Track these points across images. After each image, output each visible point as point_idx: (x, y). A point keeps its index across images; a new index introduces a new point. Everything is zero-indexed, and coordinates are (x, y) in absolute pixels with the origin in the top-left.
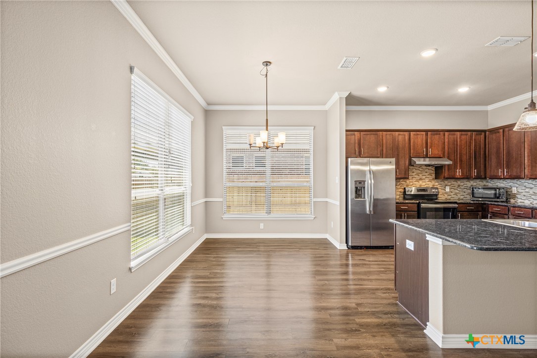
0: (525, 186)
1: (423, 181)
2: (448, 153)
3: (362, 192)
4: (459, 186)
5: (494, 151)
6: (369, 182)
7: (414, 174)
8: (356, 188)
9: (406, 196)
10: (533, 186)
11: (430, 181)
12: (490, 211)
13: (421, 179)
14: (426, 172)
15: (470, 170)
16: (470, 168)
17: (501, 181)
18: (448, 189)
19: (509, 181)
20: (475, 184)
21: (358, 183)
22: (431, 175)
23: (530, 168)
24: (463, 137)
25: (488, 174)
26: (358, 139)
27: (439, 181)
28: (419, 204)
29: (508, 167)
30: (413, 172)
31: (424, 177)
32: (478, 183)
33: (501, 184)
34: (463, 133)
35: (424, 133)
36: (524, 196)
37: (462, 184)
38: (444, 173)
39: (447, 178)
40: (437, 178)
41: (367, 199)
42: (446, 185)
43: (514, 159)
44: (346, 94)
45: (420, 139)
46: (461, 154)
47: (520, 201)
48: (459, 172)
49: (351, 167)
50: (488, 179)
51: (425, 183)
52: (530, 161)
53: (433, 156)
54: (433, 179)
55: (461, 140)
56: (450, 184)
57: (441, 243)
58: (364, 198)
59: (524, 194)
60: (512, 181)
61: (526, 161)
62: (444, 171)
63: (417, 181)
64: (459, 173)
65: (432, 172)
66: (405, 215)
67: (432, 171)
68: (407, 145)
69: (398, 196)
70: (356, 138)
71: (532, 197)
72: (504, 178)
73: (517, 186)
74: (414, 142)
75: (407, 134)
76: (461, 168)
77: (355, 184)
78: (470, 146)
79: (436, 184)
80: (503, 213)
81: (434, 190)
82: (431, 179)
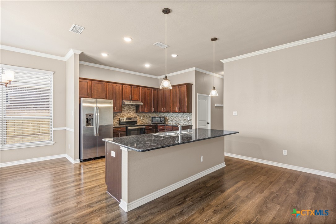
0: (171, 116)
1: (130, 114)
2: (142, 99)
3: (91, 121)
4: (147, 116)
5: (160, 99)
6: (96, 114)
7: (125, 110)
8: (87, 119)
9: (120, 123)
10: (173, 116)
11: (133, 114)
12: (158, 128)
13: (129, 113)
14: (131, 109)
16: (151, 107)
17: (163, 114)
18: (142, 118)
19: (165, 113)
20: (153, 115)
21: (88, 115)
23: (172, 108)
24: (148, 91)
25: (158, 111)
26: (90, 85)
27: (138, 114)
28: (127, 127)
29: (165, 107)
30: (125, 109)
31: (130, 111)
33: (163, 115)
34: (148, 89)
35: (130, 86)
37: (148, 115)
39: (141, 112)
40: (136, 112)
41: (95, 126)
42: (141, 116)
43: (167, 103)
44: (80, 52)
45: (128, 90)
46: (147, 99)
47: (169, 123)
49: (83, 104)
52: (172, 104)
53: (134, 100)
54: (135, 113)
55: (147, 92)
56: (142, 115)
57: (127, 150)
58: (93, 125)
59: (170, 119)
62: (139, 108)
63: (127, 114)
64: (146, 109)
65: (134, 109)
66: (119, 134)
67: (134, 108)
68: (121, 92)
69: (116, 123)
70: (89, 85)
71: (173, 121)
72: (164, 112)
73: (168, 116)
74: (125, 91)
75: (121, 85)
76: (147, 107)
77: (86, 116)
78: (151, 96)
79: (136, 115)
80: (163, 129)
81: (135, 119)
82: (134, 112)
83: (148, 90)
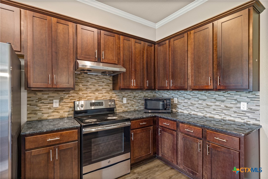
0: (184, 97)
1: (100, 92)
2: (124, 61)
4: (135, 97)
5: (161, 62)
7: (89, 84)
10: (190, 97)
11: (107, 92)
12: (160, 124)
13: (97, 90)
14: (103, 82)
15: (143, 81)
16: (143, 78)
17: (166, 92)
18: (125, 101)
19: (171, 92)
20: (147, 95)
22: (109, 86)
23: (193, 78)
24: (138, 45)
25: (157, 87)
27: (117, 92)
29: (173, 78)
30: (88, 81)
31: (101, 87)
32: (149, 94)
33: (166, 95)
34: (138, 41)
35: (95, 30)
36: (184, 106)
37: (137, 95)
38: (119, 83)
39: (122, 89)
40: (114, 89)
42: (124, 97)
43: (179, 70)
46: (135, 62)
47: (180, 110)
48: (134, 82)
50: (156, 90)
51: (101, 95)
52: (193, 71)
53: (106, 61)
54: (111, 90)
55: (135, 48)
56: (127, 95)
59: (183, 104)
60: (174, 92)
61: (189, 71)
62: (119, 80)
63: (93, 92)
64: (133, 84)
65: (110, 82)
67: (109, 80)
68: (71, 41)
69: (67, 113)
71: (190, 107)
72: (169, 90)
73: (178, 96)
74: (82, 39)
76: (135, 78)
78: (143, 56)
79: (114, 95)
80: (172, 128)
81: (110, 103)
82: (109, 90)
83: (136, 44)
